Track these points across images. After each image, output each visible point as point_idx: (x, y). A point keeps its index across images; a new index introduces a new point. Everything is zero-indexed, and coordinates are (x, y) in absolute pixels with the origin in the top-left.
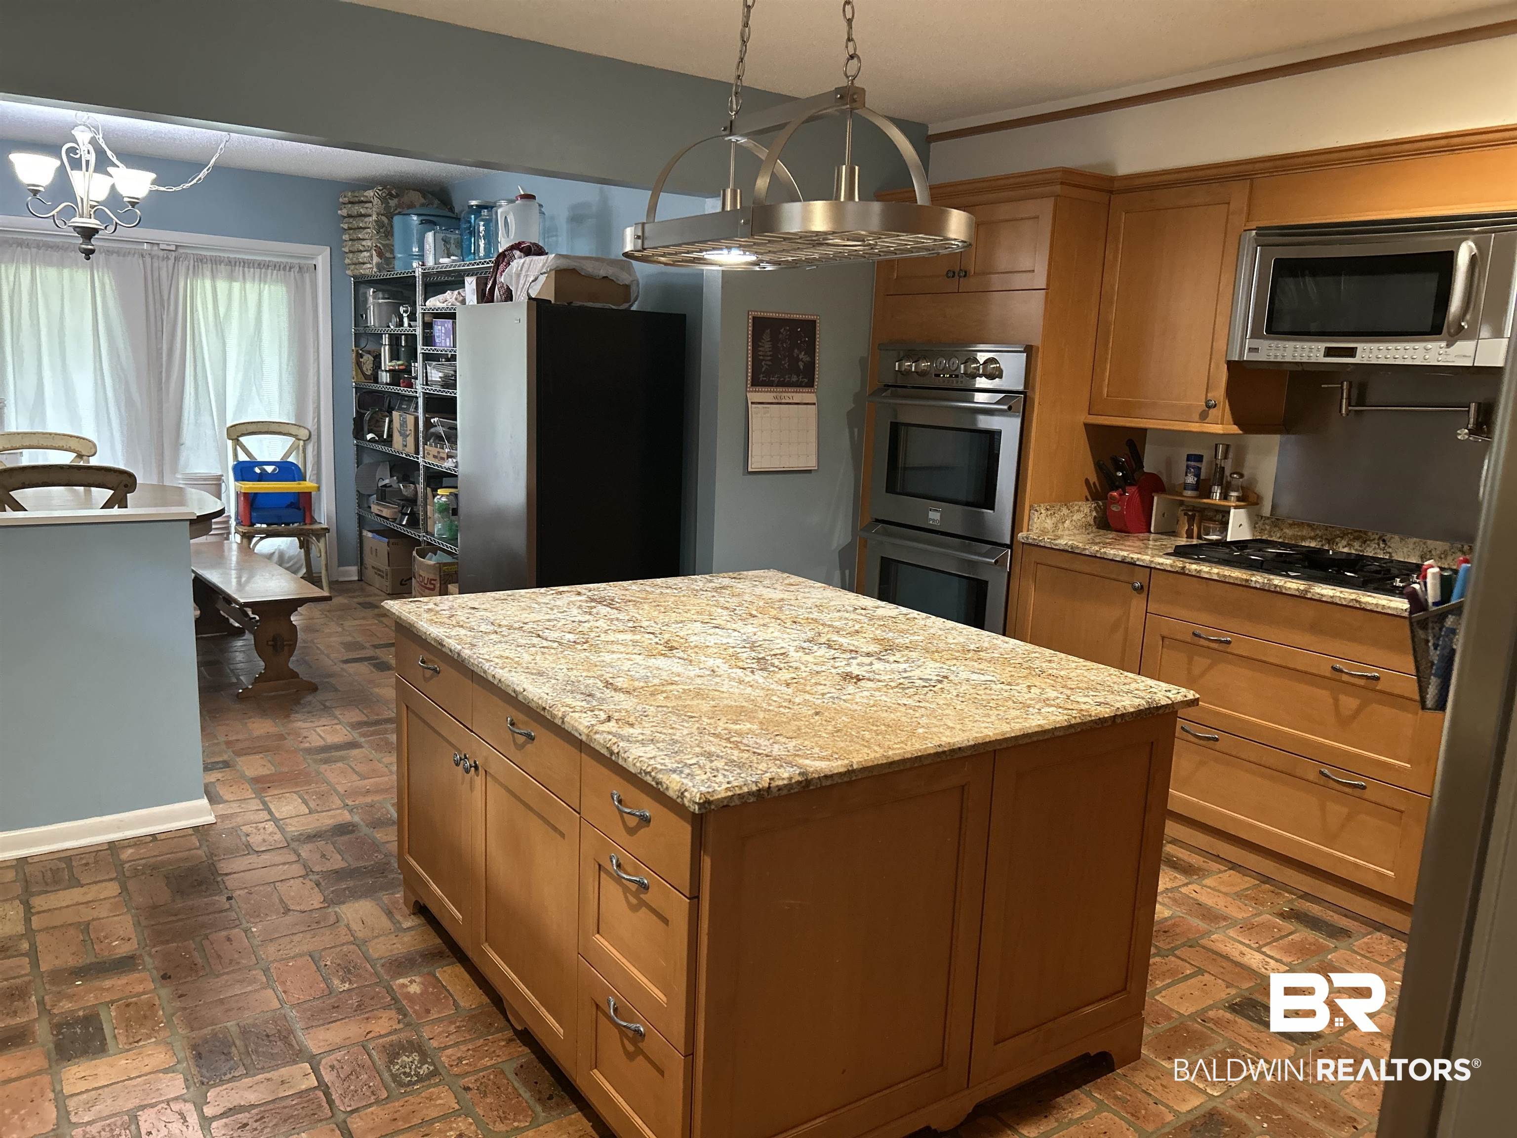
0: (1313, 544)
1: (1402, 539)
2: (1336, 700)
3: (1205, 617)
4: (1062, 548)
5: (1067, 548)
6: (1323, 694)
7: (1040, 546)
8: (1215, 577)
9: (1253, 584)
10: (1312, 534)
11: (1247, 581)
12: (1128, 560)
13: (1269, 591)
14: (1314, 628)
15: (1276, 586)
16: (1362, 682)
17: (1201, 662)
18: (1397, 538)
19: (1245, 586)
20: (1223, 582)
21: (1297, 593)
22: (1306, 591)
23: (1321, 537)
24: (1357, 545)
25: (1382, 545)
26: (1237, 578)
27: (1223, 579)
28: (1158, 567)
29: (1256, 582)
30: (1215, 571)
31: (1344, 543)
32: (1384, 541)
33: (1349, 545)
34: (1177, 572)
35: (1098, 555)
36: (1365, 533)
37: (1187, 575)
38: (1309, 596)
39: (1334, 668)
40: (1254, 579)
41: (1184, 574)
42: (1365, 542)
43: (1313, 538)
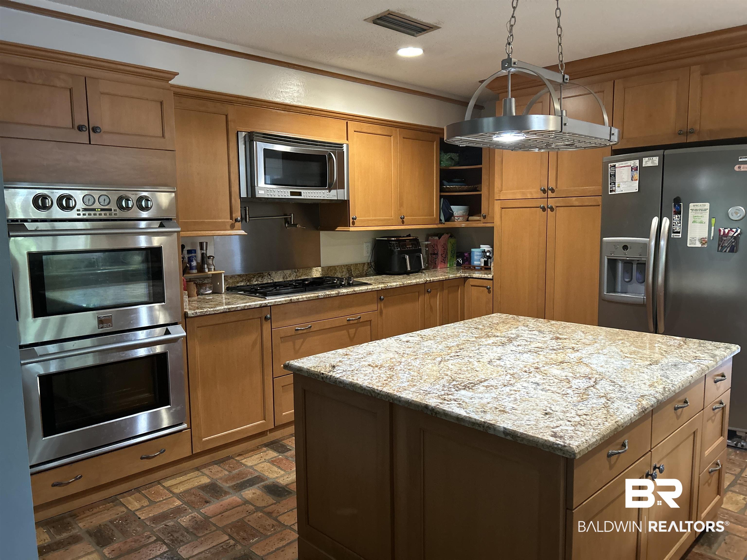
0: (242, 284)
1: (276, 273)
2: (348, 332)
3: (299, 320)
4: (222, 311)
5: (226, 310)
6: (344, 332)
7: (206, 315)
8: (305, 299)
9: (320, 297)
10: (241, 279)
11: (318, 296)
12: (263, 305)
13: (326, 298)
14: (340, 307)
15: (329, 295)
16: (356, 321)
17: (299, 342)
18: (274, 272)
19: (318, 298)
20: (309, 300)
21: (336, 295)
22: (339, 293)
23: (245, 280)
24: (260, 279)
25: (269, 277)
26: (314, 297)
27: (308, 299)
28: (279, 303)
29: (321, 295)
30: (304, 296)
31: (255, 280)
32: (270, 275)
33: (257, 280)
34: (288, 303)
35: (246, 308)
36: (262, 273)
37: (293, 302)
38: (340, 294)
39: (348, 320)
40: (320, 295)
41: (292, 302)
42: (262, 277)
43: (241, 281)
